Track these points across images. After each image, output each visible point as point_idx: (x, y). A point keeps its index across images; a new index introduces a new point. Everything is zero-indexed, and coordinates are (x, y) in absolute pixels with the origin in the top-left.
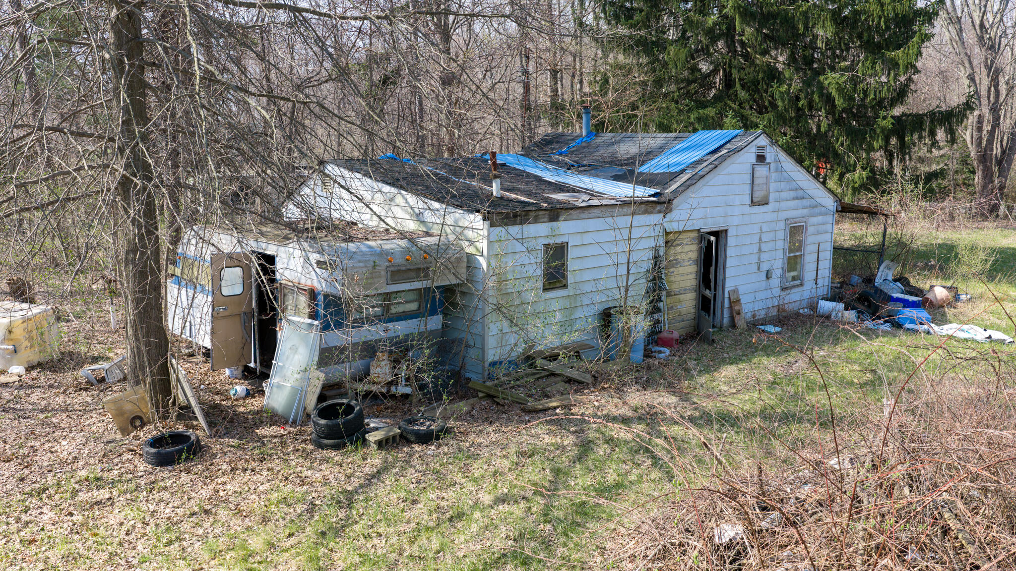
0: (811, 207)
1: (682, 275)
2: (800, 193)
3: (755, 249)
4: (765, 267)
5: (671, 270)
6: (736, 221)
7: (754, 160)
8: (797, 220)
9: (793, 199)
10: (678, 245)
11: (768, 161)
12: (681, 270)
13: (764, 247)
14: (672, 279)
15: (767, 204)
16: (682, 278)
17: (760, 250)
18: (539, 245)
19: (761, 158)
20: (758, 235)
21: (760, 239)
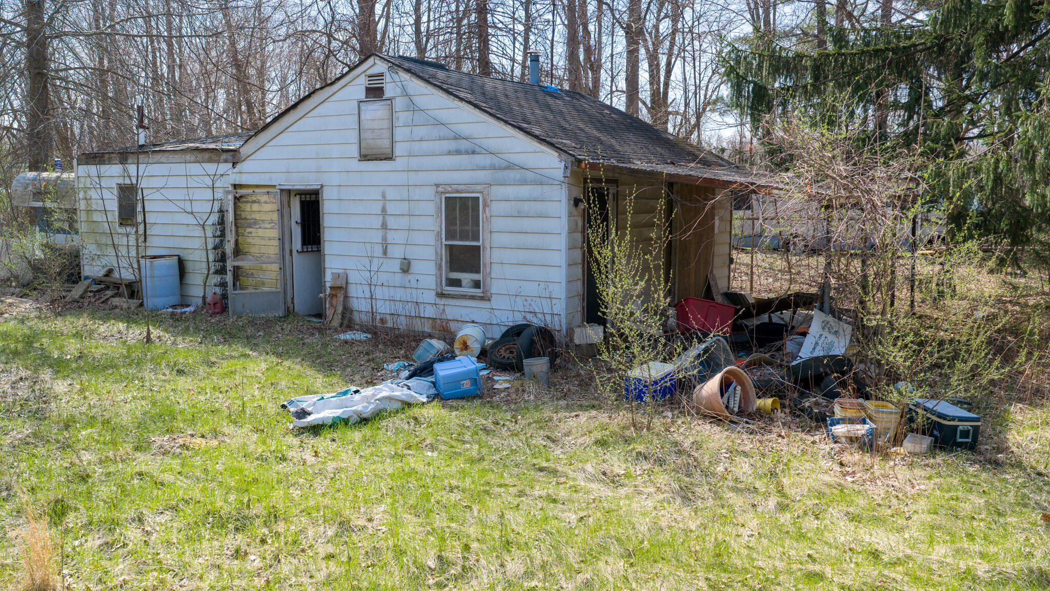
0: (493, 168)
1: (262, 238)
2: (464, 145)
3: (377, 222)
4: (397, 252)
5: (249, 230)
6: (335, 179)
7: (362, 95)
8: (460, 188)
9: (449, 153)
10: (254, 202)
11: (388, 93)
12: (261, 232)
13: (391, 222)
14: (250, 240)
15: (389, 158)
16: (263, 242)
17: (384, 226)
18: (113, 183)
19: (375, 92)
20: (381, 204)
21: (384, 210)
